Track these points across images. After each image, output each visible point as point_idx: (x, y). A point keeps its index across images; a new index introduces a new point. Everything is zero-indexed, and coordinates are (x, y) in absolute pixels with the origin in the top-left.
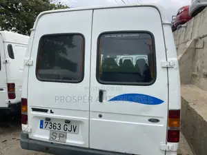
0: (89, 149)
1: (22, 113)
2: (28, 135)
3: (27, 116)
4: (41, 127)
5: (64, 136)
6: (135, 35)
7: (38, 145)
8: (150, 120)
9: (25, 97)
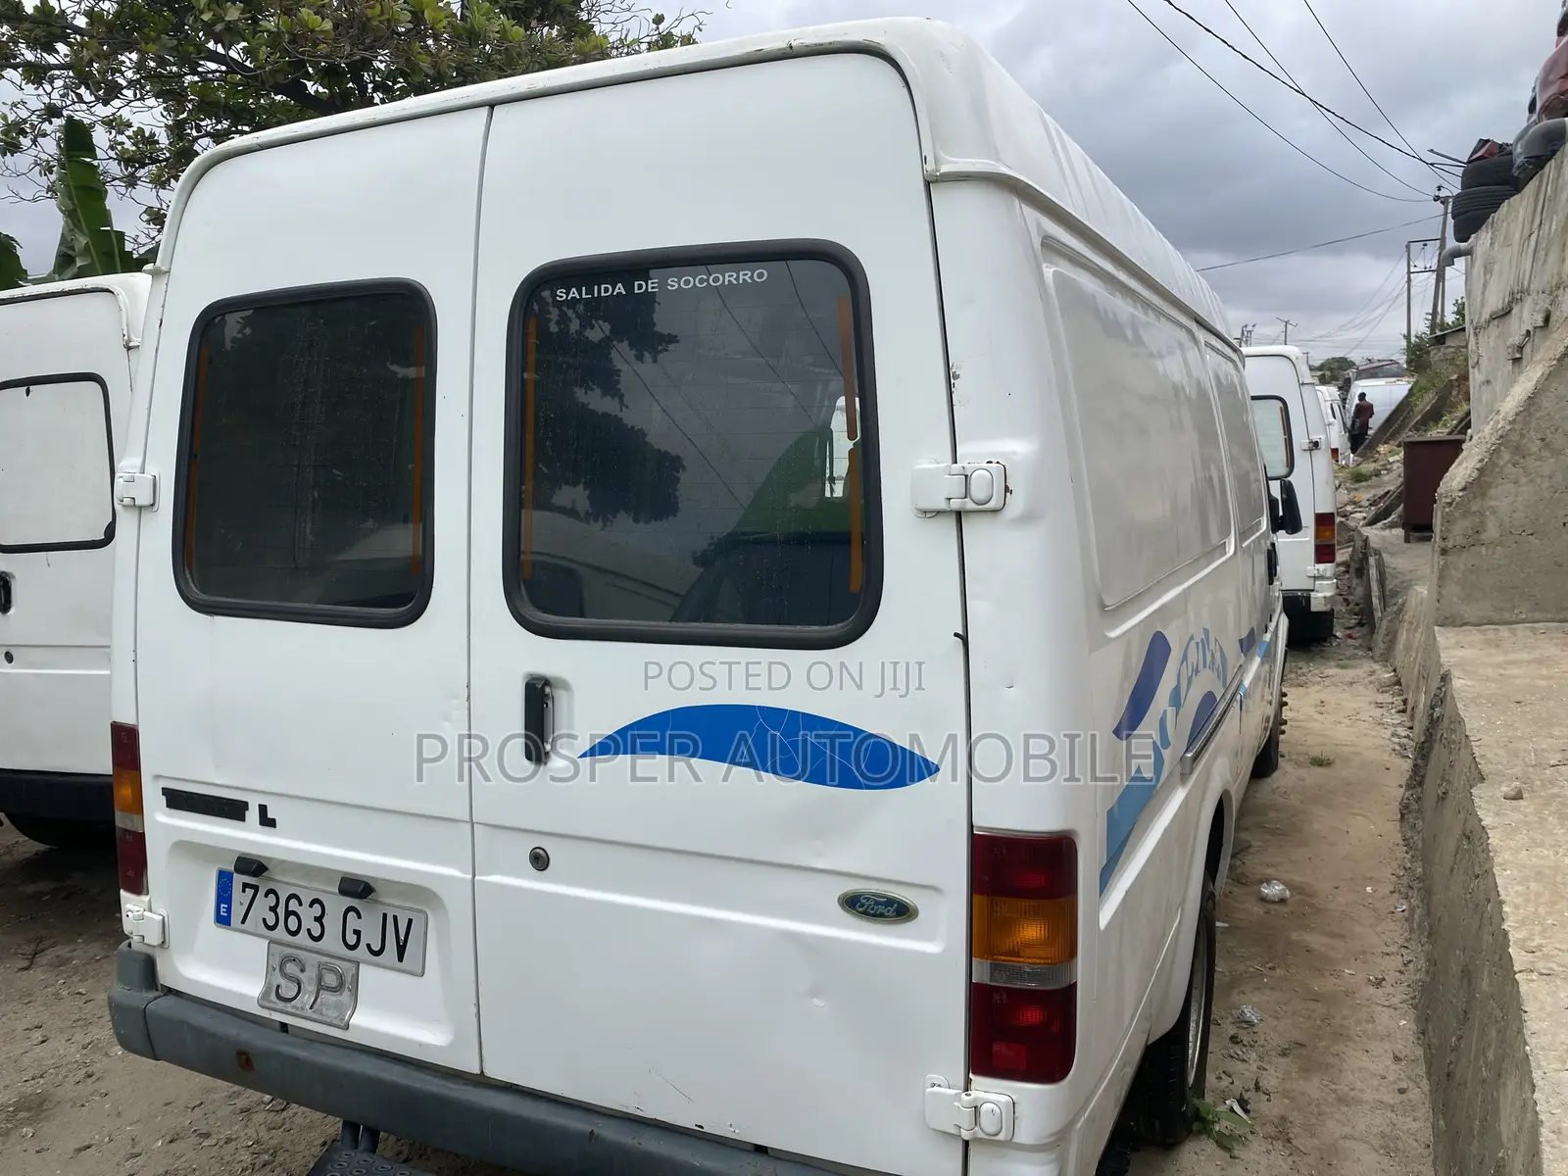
0: (481, 1081)
1: (121, 820)
2: (149, 965)
3: (140, 839)
4: (223, 920)
5: (347, 986)
6: (745, 275)
7: (199, 1032)
8: (853, 903)
9: (126, 718)
